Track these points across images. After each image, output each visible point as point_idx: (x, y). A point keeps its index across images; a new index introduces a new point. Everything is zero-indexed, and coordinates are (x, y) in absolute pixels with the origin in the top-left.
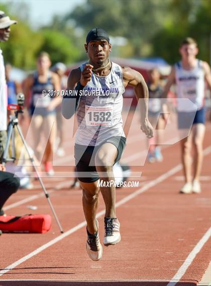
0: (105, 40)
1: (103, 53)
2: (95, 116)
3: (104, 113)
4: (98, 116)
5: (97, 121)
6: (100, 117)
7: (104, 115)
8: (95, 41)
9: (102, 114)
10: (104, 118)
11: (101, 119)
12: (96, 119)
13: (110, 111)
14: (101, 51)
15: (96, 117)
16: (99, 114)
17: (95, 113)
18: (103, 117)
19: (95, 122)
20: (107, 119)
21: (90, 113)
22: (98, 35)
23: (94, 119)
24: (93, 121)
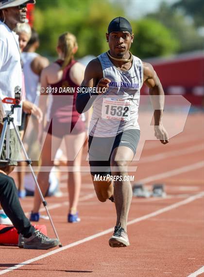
0: (127, 32)
1: (124, 45)
2: (112, 109)
3: (122, 108)
4: (115, 110)
5: (114, 114)
6: (117, 111)
7: (122, 110)
8: (117, 32)
9: (120, 109)
10: (121, 113)
11: (118, 113)
12: (113, 113)
13: (128, 106)
14: (122, 43)
15: (113, 111)
16: (116, 108)
17: (112, 107)
18: (120, 111)
19: (111, 116)
20: (124, 114)
21: (108, 107)
22: (121, 26)
23: (111, 112)
24: (109, 114)
